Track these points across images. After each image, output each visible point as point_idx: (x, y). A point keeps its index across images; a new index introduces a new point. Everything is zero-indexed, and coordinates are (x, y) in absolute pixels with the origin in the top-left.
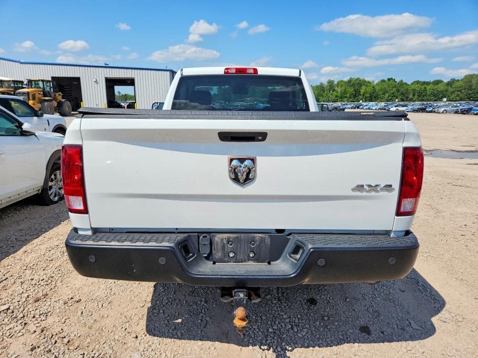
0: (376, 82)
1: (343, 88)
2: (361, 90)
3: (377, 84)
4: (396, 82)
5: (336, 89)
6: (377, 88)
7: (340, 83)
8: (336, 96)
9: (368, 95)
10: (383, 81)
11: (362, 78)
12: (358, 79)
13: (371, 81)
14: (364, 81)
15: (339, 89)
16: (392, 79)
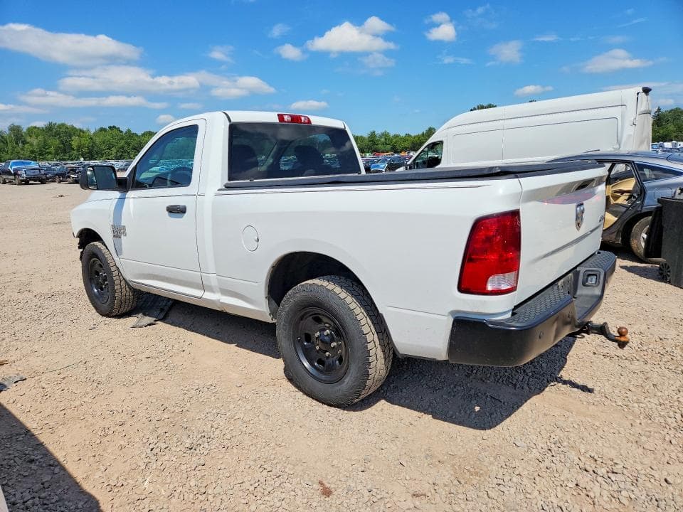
0: (92, 131)
1: (40, 138)
2: (73, 143)
3: (94, 134)
4: (121, 132)
5: (28, 139)
6: (98, 140)
7: (32, 131)
8: (32, 152)
9: (85, 150)
10: (102, 130)
11: (69, 124)
12: (63, 125)
13: (85, 130)
14: (73, 128)
15: (34, 141)
16: (114, 127)
